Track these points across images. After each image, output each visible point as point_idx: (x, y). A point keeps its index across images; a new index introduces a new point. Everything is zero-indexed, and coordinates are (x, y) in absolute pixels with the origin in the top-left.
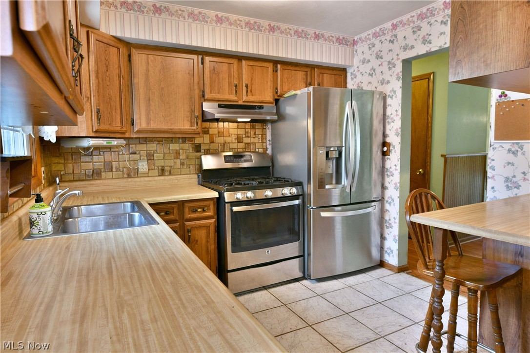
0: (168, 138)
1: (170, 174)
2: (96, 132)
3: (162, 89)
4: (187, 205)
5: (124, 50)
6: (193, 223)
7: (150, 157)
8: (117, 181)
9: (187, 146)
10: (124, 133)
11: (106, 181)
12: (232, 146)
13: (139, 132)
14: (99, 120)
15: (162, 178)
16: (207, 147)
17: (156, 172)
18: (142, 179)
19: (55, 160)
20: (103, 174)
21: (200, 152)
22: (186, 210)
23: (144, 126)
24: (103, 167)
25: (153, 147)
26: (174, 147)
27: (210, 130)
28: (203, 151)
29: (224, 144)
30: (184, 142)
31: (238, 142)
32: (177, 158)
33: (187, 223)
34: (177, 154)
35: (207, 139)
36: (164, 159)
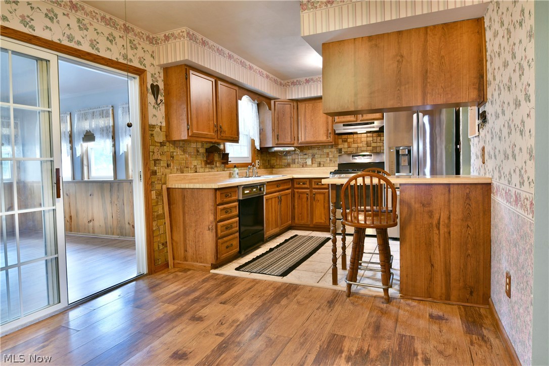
0: (323, 145)
1: (324, 166)
2: (277, 144)
3: (312, 120)
4: (314, 180)
5: (295, 104)
6: (316, 190)
7: (313, 156)
8: (297, 169)
9: (334, 150)
10: (293, 144)
11: (294, 169)
12: (363, 149)
13: (301, 143)
14: (278, 139)
15: (318, 168)
16: (346, 150)
17: (316, 165)
18: (308, 168)
19: (272, 158)
20: (291, 165)
21: (341, 153)
22: (313, 183)
23: (303, 140)
24: (291, 162)
25: (315, 151)
26: (326, 151)
27: (348, 139)
28: (343, 153)
29: (357, 148)
30: (332, 148)
31: (367, 146)
32: (328, 157)
33: (313, 190)
34: (328, 154)
35: (346, 145)
36: (320, 157)
